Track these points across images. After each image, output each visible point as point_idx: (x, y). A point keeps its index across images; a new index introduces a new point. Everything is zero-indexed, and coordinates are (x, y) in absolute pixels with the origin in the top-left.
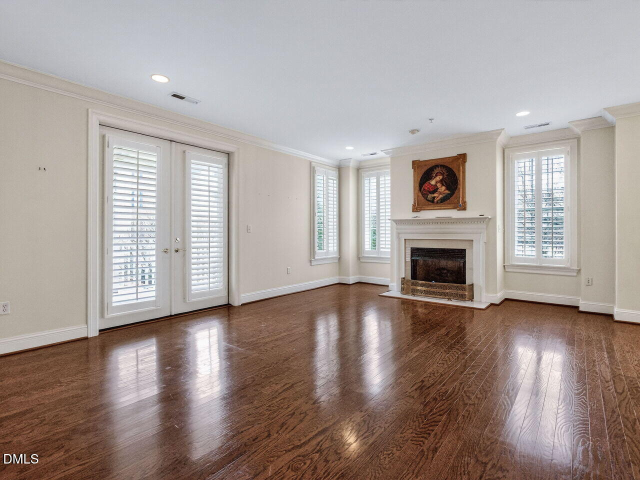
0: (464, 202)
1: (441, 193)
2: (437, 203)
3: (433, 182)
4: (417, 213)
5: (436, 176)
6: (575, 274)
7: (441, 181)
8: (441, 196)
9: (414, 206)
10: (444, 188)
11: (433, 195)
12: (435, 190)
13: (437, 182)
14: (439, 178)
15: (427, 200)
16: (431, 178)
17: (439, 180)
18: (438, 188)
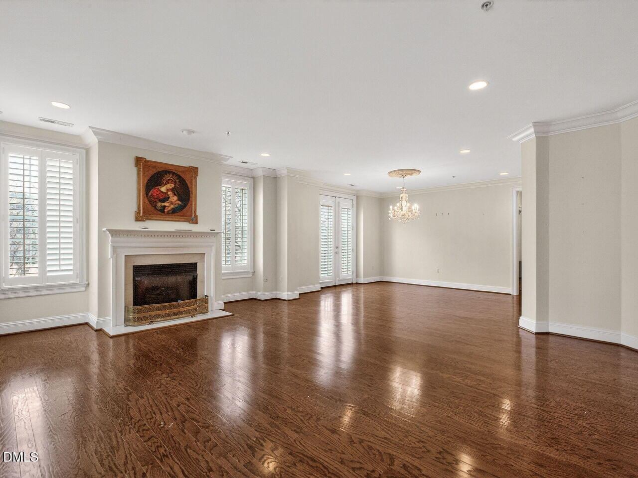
0: (196, 216)
1: (172, 203)
2: (168, 213)
3: (163, 189)
4: (144, 222)
5: (167, 183)
6: (251, 276)
7: (172, 190)
8: (172, 206)
9: (138, 213)
10: (175, 198)
11: (163, 204)
12: (166, 199)
13: (168, 190)
14: (170, 186)
15: (155, 208)
16: (161, 184)
17: (171, 188)
18: (169, 197)
